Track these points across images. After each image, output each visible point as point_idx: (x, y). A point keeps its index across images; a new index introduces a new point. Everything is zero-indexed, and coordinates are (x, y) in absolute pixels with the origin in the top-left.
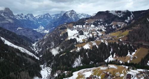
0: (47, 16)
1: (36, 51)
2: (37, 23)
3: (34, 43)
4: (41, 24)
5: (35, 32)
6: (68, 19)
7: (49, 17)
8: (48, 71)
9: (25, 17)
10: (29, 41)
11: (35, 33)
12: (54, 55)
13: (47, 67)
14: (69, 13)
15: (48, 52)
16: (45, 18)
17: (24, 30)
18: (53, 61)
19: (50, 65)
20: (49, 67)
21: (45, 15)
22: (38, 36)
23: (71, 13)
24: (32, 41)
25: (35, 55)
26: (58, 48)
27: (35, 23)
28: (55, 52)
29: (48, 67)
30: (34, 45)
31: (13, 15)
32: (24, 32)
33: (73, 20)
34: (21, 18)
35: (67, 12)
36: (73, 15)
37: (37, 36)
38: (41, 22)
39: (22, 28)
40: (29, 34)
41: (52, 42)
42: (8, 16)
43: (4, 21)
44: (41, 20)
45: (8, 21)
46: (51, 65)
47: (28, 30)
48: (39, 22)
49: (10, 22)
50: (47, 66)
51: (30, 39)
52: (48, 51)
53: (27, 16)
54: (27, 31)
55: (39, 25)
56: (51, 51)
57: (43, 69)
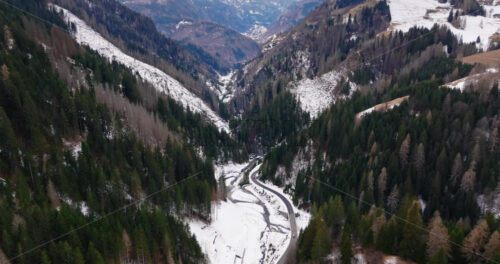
1: (225, 96)
2: (245, 14)
3: (226, 74)
4: (259, 18)
5: (234, 38)
8: (266, 214)
10: (208, 63)
11: (233, 41)
12: (307, 115)
13: (263, 179)
15: (275, 95)
17: (197, 30)
18: (303, 143)
19: (281, 170)
20: (278, 183)
22: (243, 51)
24: (221, 64)
25: (213, 109)
26: (332, 78)
27: (238, 15)
28: (313, 98)
29: (269, 185)
30: (226, 79)
32: (198, 36)
37: (239, 50)
38: (259, 10)
39: (190, 23)
40: (213, 44)
41: (299, 53)
44: (261, 4)
46: (289, 169)
47: (211, 28)
48: (251, 12)
50: (267, 175)
51: (211, 58)
52: (274, 89)
54: (206, 34)
55: (252, 23)
56: (292, 91)
57: (237, 193)
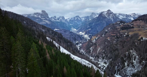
0: (78, 19)
2: (69, 25)
4: (73, 26)
6: (106, 20)
7: (79, 19)
9: (58, 19)
14: (106, 13)
16: (76, 20)
21: (75, 17)
23: (108, 12)
27: (67, 25)
31: (48, 17)
33: (111, 20)
34: (54, 20)
35: (103, 12)
36: (111, 15)
38: (73, 24)
39: (59, 30)
42: (44, 18)
43: (41, 22)
44: (73, 22)
45: (45, 22)
49: (47, 23)
53: (60, 19)
55: (71, 27)
